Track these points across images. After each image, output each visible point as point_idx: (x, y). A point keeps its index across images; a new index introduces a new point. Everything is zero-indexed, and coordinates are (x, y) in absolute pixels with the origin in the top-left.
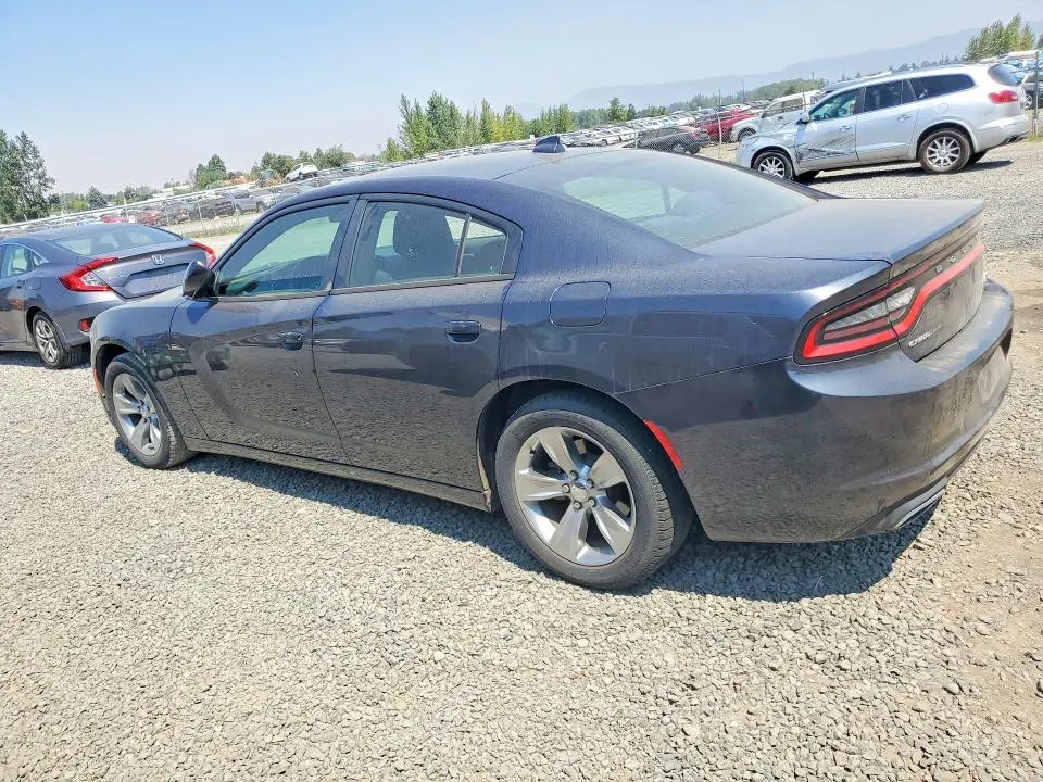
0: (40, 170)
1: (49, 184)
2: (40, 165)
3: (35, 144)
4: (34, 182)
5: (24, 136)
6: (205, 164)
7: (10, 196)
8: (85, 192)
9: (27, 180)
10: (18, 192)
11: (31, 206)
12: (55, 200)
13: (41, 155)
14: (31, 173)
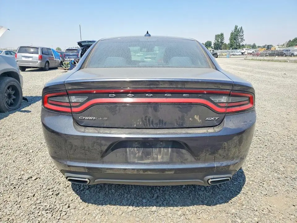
0: (242, 37)
1: (243, 41)
2: (243, 36)
3: (243, 30)
4: (240, 40)
5: (242, 28)
6: (292, 40)
7: (233, 43)
8: (252, 44)
9: (238, 40)
10: (235, 42)
11: (236, 46)
12: (243, 45)
13: (244, 33)
14: (240, 38)
